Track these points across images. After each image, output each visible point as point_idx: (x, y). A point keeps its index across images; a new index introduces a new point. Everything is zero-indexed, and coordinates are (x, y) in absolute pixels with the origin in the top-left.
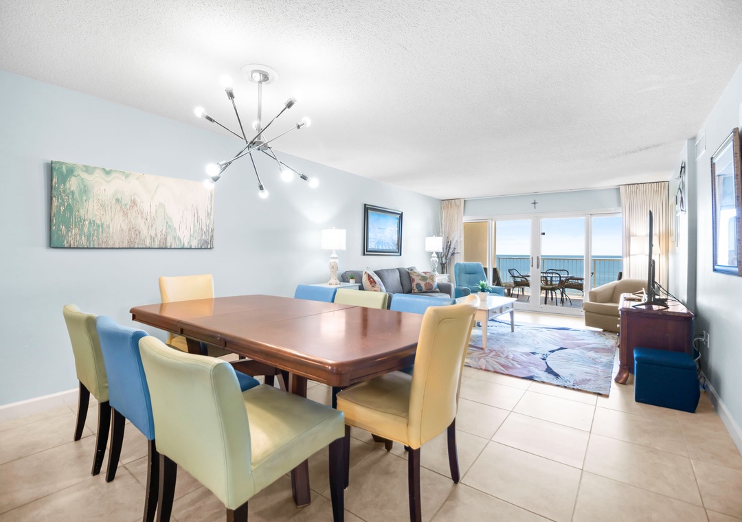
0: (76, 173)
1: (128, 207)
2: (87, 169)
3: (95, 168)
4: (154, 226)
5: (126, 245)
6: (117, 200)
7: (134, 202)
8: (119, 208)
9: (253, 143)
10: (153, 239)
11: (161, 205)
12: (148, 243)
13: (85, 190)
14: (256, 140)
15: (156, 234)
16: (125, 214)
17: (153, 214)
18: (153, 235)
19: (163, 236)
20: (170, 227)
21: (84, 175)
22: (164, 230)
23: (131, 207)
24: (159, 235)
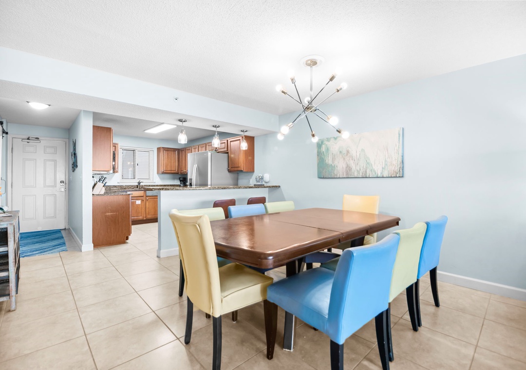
0: (324, 143)
1: (345, 154)
2: (328, 140)
3: (331, 138)
4: (359, 164)
5: (345, 176)
6: (340, 152)
7: (348, 152)
8: (341, 156)
9: (307, 108)
10: (358, 172)
11: (363, 150)
12: (356, 175)
13: (328, 149)
14: (309, 106)
15: (360, 169)
16: (344, 159)
17: (358, 157)
18: (358, 169)
19: (364, 170)
20: (368, 163)
21: (327, 143)
22: (365, 166)
23: (347, 154)
24: (362, 169)
